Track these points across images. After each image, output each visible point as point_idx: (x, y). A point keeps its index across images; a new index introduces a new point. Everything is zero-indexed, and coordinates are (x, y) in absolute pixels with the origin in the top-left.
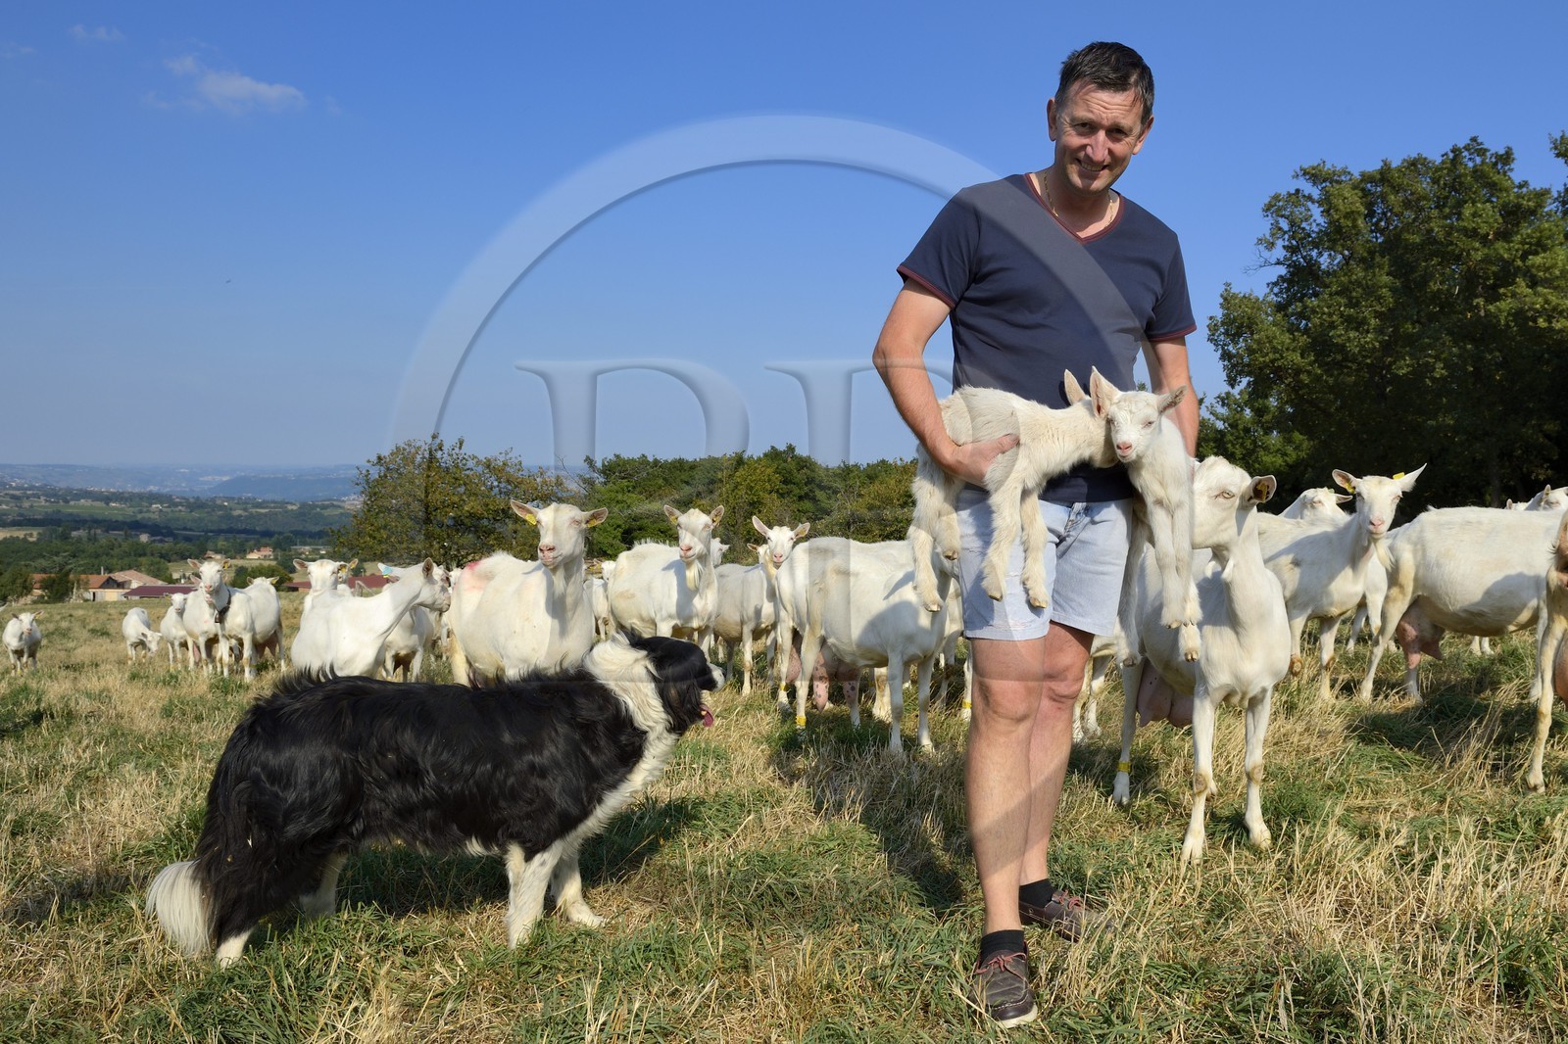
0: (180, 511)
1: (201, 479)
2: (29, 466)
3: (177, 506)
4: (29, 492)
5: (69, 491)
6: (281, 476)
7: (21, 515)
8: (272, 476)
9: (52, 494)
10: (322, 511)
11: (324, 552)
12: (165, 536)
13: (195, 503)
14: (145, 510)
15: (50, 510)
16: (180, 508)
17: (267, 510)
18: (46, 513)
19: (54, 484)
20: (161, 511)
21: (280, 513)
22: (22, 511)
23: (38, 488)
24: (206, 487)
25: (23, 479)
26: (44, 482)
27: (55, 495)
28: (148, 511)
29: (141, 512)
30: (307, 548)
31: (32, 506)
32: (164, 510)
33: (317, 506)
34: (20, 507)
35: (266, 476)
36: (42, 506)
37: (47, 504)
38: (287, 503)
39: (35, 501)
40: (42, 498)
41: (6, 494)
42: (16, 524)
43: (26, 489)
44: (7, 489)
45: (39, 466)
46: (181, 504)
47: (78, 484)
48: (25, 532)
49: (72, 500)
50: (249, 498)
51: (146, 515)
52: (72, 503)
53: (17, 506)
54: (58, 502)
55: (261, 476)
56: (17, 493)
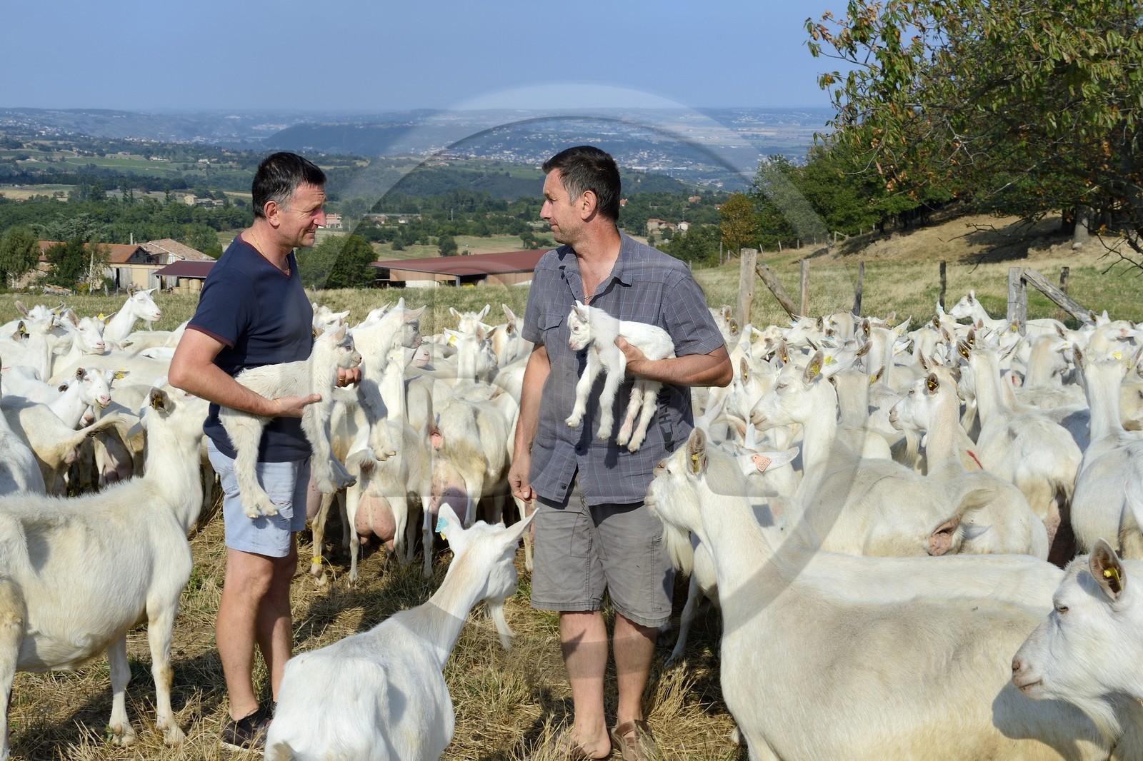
0: (231, 167)
1: (254, 128)
2: (59, 110)
3: (227, 161)
4: (60, 143)
5: (105, 141)
6: (347, 124)
7: (51, 170)
8: (337, 124)
9: (87, 146)
10: (399, 169)
11: (403, 222)
12: (214, 199)
13: (248, 157)
14: (190, 165)
15: (83, 165)
16: (231, 163)
17: (332, 167)
18: (80, 167)
19: (89, 133)
20: (209, 167)
21: (348, 171)
22: (52, 165)
23: (71, 138)
24: (260, 138)
25: (54, 126)
26: (78, 131)
27: (89, 147)
28: (194, 167)
29: (186, 168)
30: (383, 215)
31: (63, 160)
32: (213, 165)
33: (392, 163)
34: (51, 161)
35: (329, 124)
36: (74, 160)
37: (80, 156)
38: (356, 158)
39: (66, 153)
40: (75, 150)
41: (34, 144)
42: (44, 180)
43: (58, 139)
44: (38, 139)
45: (71, 111)
46: (231, 158)
47: (115, 134)
48: (54, 191)
49: (108, 152)
50: (310, 152)
51: (192, 172)
52: (108, 156)
53: (47, 159)
54: (93, 155)
55: (324, 124)
56: (48, 143)
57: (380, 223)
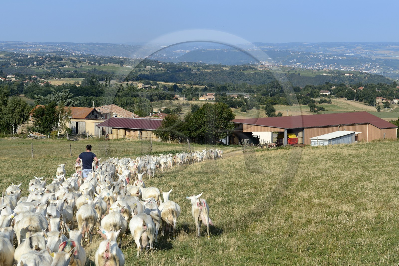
0: (162, 70)
1: (174, 52)
2: (82, 44)
3: (160, 67)
4: (81, 58)
5: (102, 58)
6: (219, 50)
7: (76, 71)
8: (214, 50)
10: (244, 71)
11: (246, 97)
12: (152, 85)
13: (170, 65)
14: (142, 69)
15: (91, 69)
16: (161, 68)
17: (211, 70)
18: (89, 70)
19: (96, 54)
20: (151, 70)
21: (219, 72)
22: (76, 69)
23: (86, 56)
24: (177, 57)
25: (79, 51)
26: (91, 53)
27: (95, 60)
28: (144, 70)
29: (140, 71)
30: (236, 94)
31: (81, 66)
32: (153, 69)
33: (241, 68)
34: (75, 67)
35: (210, 50)
36: (87, 66)
37: (90, 65)
38: (223, 66)
39: (83, 63)
40: (87, 61)
41: (68, 59)
42: (71, 76)
43: (80, 57)
44: (71, 56)
45: (88, 44)
46: (162, 66)
47: (107, 54)
48: (74, 81)
49: (103, 63)
50: (201, 63)
51: (143, 73)
52: (103, 65)
53: (74, 66)
54: (95, 64)
55: (208, 50)
56: (75, 59)
57: (235, 98)
